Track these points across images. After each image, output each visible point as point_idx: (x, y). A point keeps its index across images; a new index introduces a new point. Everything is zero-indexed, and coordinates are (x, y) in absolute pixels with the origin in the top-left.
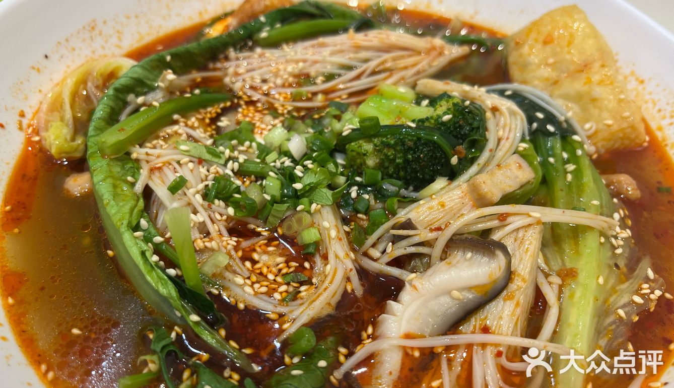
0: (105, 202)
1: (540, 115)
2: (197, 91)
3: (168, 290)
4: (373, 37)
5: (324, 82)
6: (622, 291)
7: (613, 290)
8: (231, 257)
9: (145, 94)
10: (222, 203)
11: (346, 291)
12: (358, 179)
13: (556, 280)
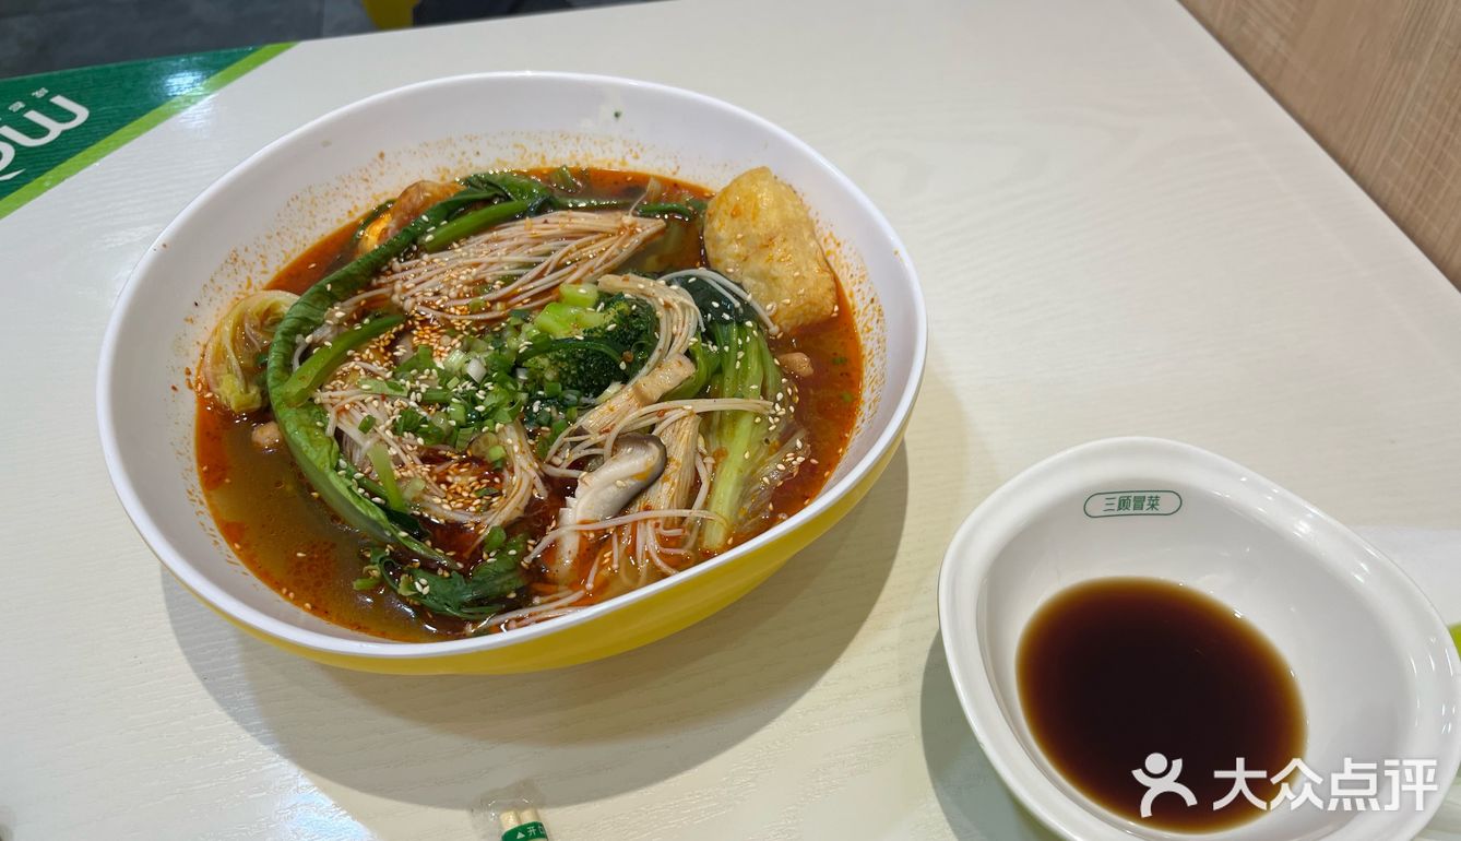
0: (304, 449)
1: (716, 305)
2: (366, 321)
3: (378, 515)
4: (556, 221)
5: (502, 287)
6: (769, 462)
7: (762, 463)
8: (427, 481)
9: (311, 332)
10: (411, 435)
11: (532, 497)
12: (540, 393)
13: (710, 460)
